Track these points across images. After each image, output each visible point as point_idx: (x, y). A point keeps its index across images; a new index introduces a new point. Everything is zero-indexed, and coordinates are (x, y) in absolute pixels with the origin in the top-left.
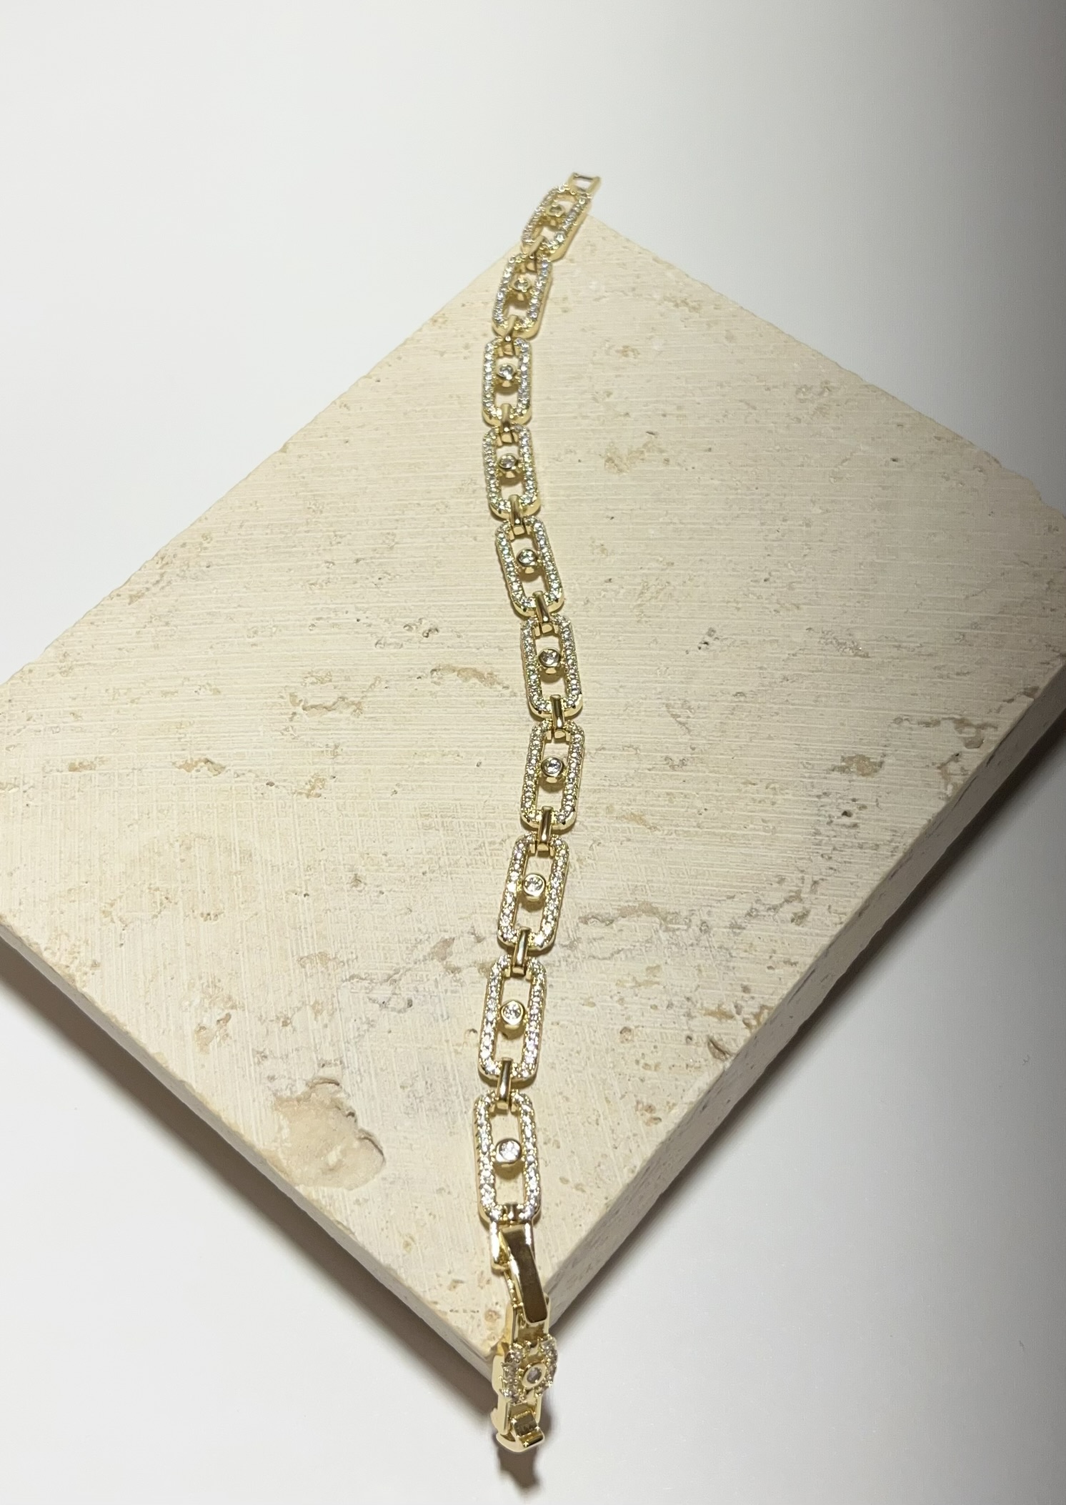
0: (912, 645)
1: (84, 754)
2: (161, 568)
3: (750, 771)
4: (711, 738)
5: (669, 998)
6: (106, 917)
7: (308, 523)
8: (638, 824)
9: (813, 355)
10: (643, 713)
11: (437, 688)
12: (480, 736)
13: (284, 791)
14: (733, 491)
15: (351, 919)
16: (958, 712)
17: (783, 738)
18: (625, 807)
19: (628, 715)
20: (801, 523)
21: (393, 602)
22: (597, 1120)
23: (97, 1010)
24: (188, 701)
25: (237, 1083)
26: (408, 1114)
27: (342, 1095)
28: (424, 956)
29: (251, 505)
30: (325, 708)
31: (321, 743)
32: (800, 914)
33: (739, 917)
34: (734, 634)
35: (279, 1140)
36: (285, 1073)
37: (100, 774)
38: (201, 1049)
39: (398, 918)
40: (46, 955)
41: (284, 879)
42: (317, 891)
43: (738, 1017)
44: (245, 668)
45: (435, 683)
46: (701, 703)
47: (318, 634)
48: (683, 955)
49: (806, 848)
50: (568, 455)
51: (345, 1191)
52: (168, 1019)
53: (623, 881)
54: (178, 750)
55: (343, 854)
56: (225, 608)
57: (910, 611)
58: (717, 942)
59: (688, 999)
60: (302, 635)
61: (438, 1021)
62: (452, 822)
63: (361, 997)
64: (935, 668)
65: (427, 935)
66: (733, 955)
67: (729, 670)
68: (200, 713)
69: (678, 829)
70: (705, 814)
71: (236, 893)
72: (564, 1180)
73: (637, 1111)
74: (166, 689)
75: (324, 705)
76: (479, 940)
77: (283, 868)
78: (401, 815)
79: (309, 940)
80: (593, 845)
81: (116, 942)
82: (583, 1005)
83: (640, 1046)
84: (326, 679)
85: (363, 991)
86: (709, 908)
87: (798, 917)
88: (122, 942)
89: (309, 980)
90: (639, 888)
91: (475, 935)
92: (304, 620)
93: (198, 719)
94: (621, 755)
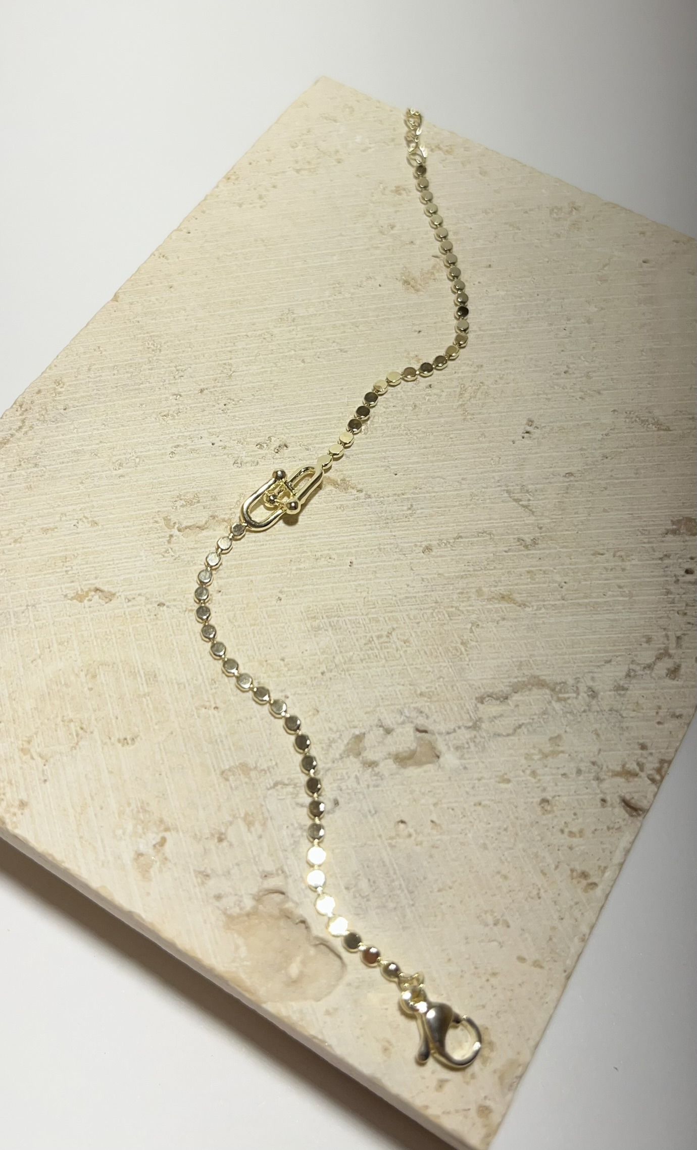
2: (21, 415)
3: (595, 543)
4: (554, 517)
5: (576, 765)
6: (25, 754)
7: (150, 362)
8: (509, 603)
9: (557, 182)
10: (488, 501)
12: (346, 538)
13: (176, 610)
14: (518, 299)
17: (617, 510)
18: (493, 589)
19: (475, 504)
20: (583, 320)
21: (242, 424)
22: (538, 894)
24: (68, 535)
25: (185, 906)
27: (289, 905)
28: (340, 755)
29: (95, 350)
30: (199, 527)
31: (201, 561)
32: (673, 669)
33: (620, 679)
34: (550, 422)
35: (238, 960)
36: (231, 890)
38: (144, 877)
41: (192, 695)
42: (225, 703)
43: (643, 774)
44: (117, 498)
46: (537, 486)
47: (178, 460)
48: (579, 722)
49: (663, 607)
50: (369, 282)
51: (314, 1003)
52: (105, 851)
53: (507, 658)
54: (68, 583)
56: (88, 445)
58: (606, 705)
59: (594, 763)
60: (164, 463)
61: (366, 817)
62: (338, 621)
63: (289, 803)
65: (338, 734)
66: (624, 715)
67: (554, 454)
68: (82, 546)
69: (545, 603)
70: (566, 586)
71: (148, 715)
72: (522, 959)
73: (572, 879)
74: (45, 526)
75: (197, 525)
76: (388, 731)
77: (189, 685)
78: (289, 621)
79: (228, 753)
80: (473, 628)
81: (40, 779)
82: (499, 782)
83: (562, 815)
84: (194, 501)
85: (290, 796)
86: (591, 674)
87: (672, 671)
88: (46, 778)
89: (235, 793)
90: (524, 663)
91: (383, 727)
92: (164, 448)
93: (81, 551)
94: (477, 541)
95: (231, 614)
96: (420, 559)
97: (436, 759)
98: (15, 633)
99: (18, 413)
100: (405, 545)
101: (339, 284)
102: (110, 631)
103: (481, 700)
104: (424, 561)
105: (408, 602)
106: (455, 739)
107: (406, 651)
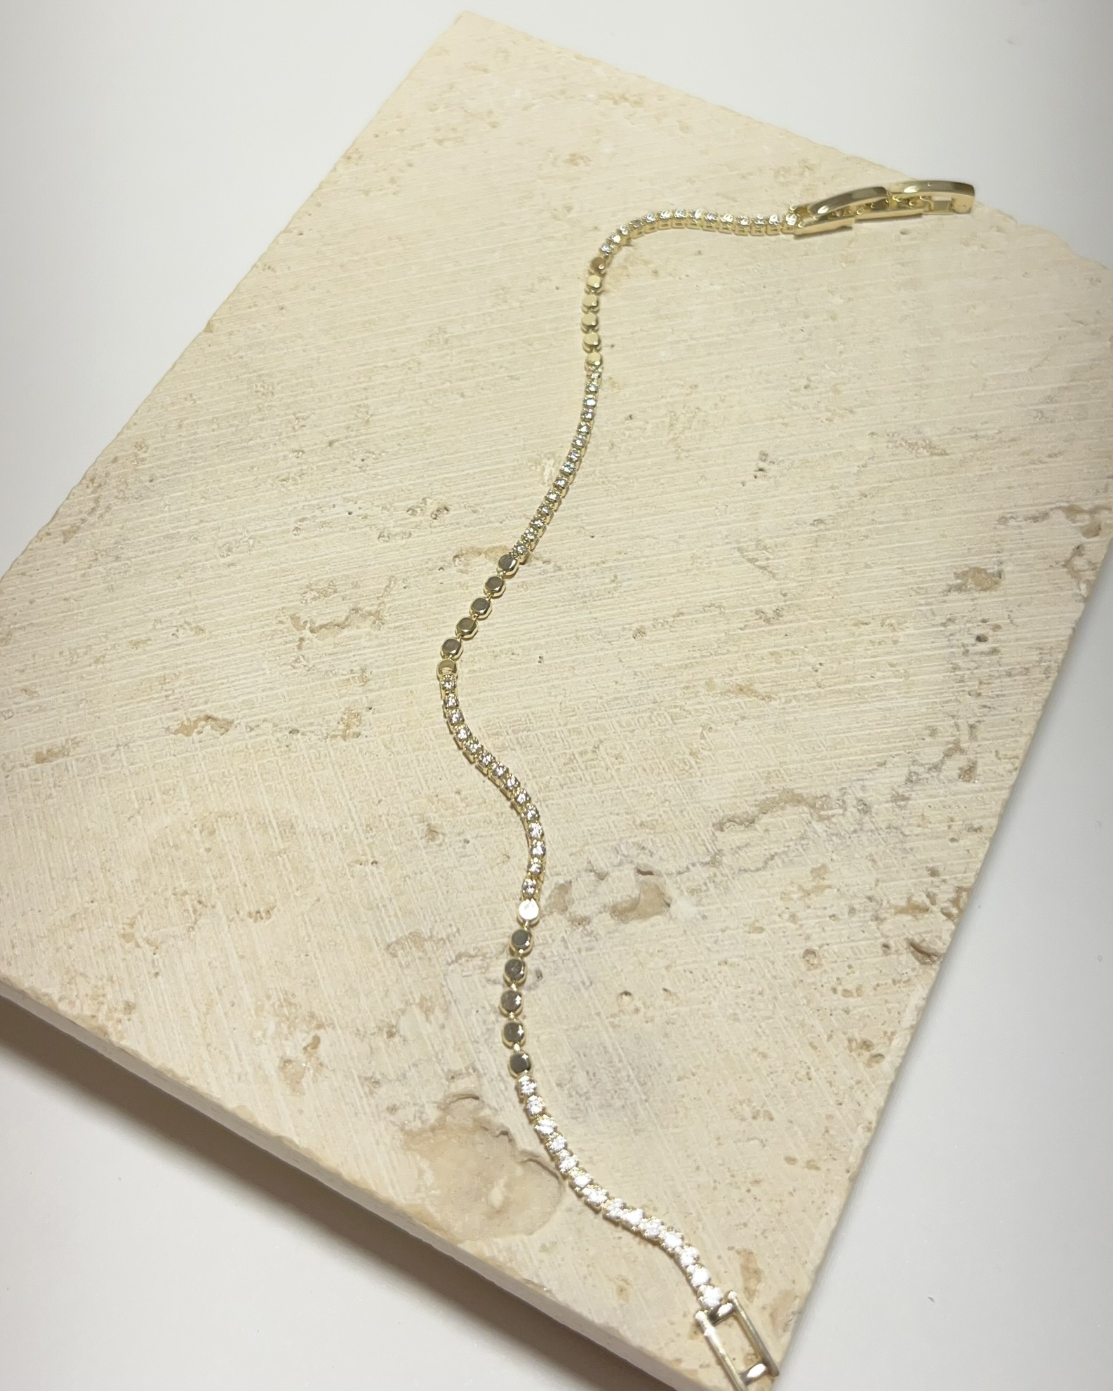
0: (990, 432)
1: (51, 738)
2: (92, 493)
3: (857, 609)
4: (801, 579)
5: (848, 903)
6: (128, 942)
7: (260, 410)
8: (749, 696)
9: (781, 135)
10: (714, 563)
11: (466, 577)
13: (314, 738)
14: (739, 295)
15: (438, 882)
16: (1064, 498)
17: (883, 564)
18: (727, 679)
19: (698, 569)
20: (824, 316)
21: (387, 484)
22: (808, 1074)
23: (146, 1066)
24: (166, 647)
25: (350, 1125)
26: (576, 1118)
27: (486, 1112)
29: (186, 399)
30: (338, 625)
31: (343, 669)
32: (967, 768)
33: (899, 786)
34: (790, 454)
35: (423, 1189)
36: (408, 1099)
37: (77, 760)
38: (294, 1090)
39: (496, 870)
40: (63, 1007)
41: (342, 848)
42: (385, 855)
43: (934, 908)
44: (227, 594)
45: (461, 571)
46: (777, 540)
47: (306, 538)
48: (849, 846)
49: (949, 688)
50: (543, 284)
51: (525, 1238)
52: (240, 1060)
53: (751, 769)
54: (169, 711)
55: (407, 803)
56: (185, 527)
57: (975, 394)
58: (883, 821)
59: (870, 899)
60: (286, 543)
61: (579, 990)
62: (527, 737)
64: (1023, 454)
66: (907, 833)
67: (797, 496)
68: (185, 661)
69: (796, 693)
70: (821, 669)
71: (286, 879)
72: (791, 1160)
73: (851, 1051)
74: (134, 638)
75: (336, 622)
76: (602, 877)
77: (337, 834)
79: (393, 919)
80: (704, 733)
81: (149, 973)
82: (749, 933)
83: (833, 970)
84: (330, 590)
85: (477, 971)
86: (861, 782)
87: (966, 771)
88: (157, 971)
89: (406, 972)
90: (773, 774)
91: (595, 871)
92: (285, 523)
93: (184, 667)
94: (704, 617)
95: (387, 737)
96: (630, 646)
97: (665, 909)
98: (104, 782)
99: (89, 491)
100: (610, 629)
101: (503, 289)
102: (229, 771)
103: (720, 826)
104: (636, 649)
105: (618, 704)
106: (688, 879)
107: (619, 769)
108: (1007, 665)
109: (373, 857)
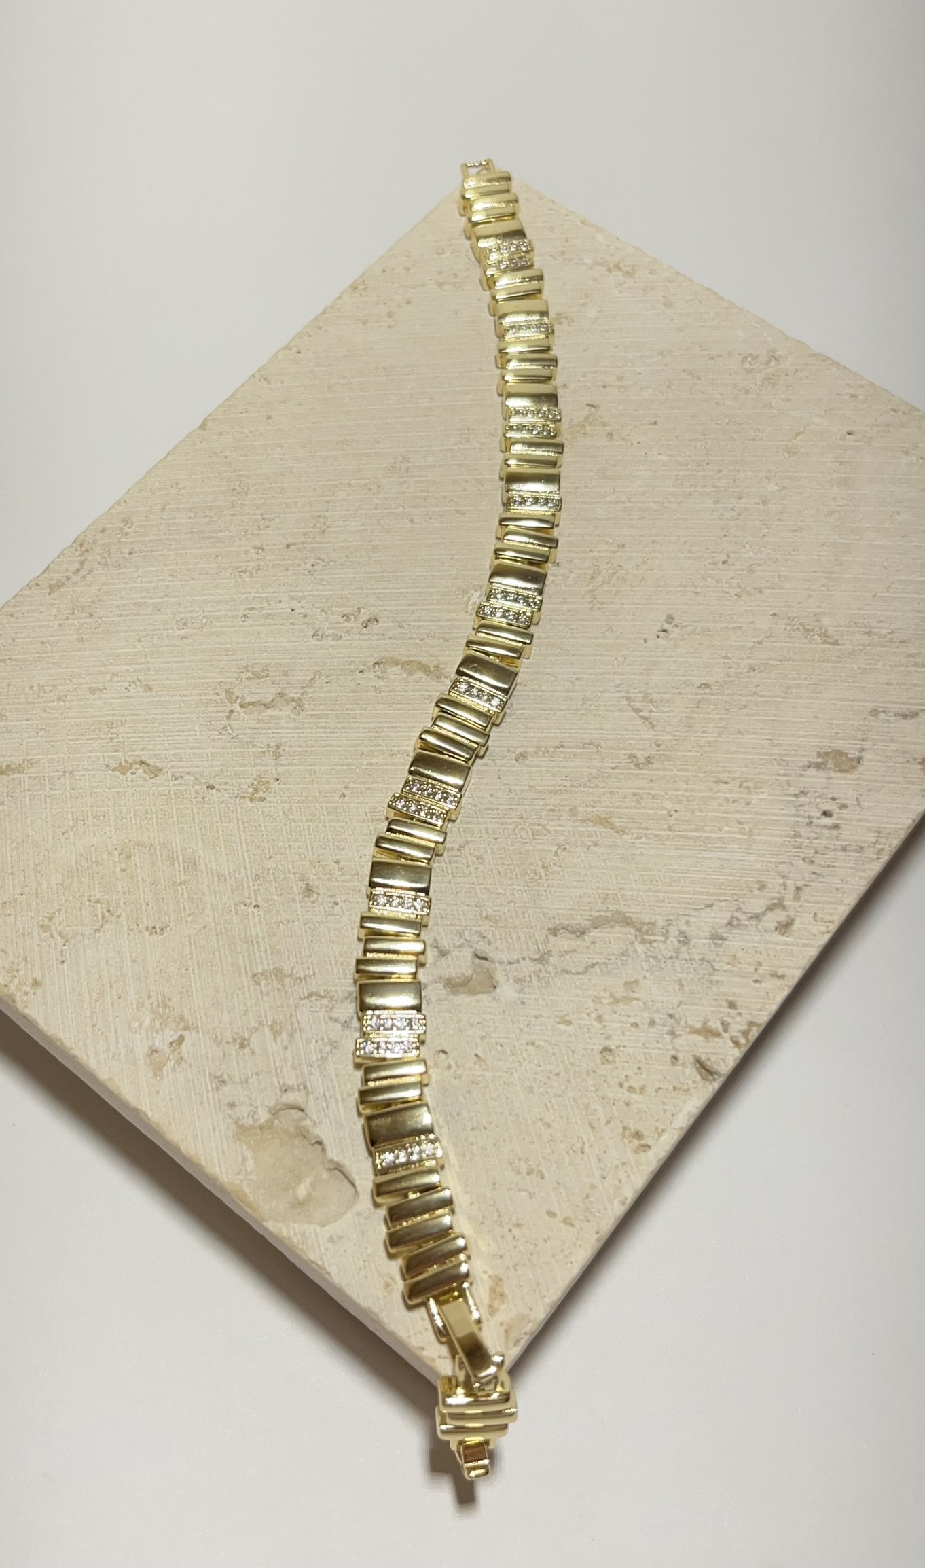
0: (884, 631)
1: (11, 756)
2: (80, 556)
3: (721, 769)
4: (677, 734)
5: (650, 1016)
6: (44, 932)
7: (233, 506)
8: (605, 828)
9: (757, 323)
10: (602, 707)
11: (381, 683)
13: (226, 795)
14: (683, 467)
15: (306, 932)
17: (754, 733)
18: (589, 809)
19: (587, 710)
20: (757, 500)
21: (328, 590)
22: (582, 1148)
23: (40, 1031)
24: (118, 698)
25: (195, 1110)
27: (308, 1123)
29: (172, 487)
30: (264, 704)
31: (261, 742)
32: (784, 923)
33: (720, 927)
34: (694, 621)
35: (244, 1173)
36: (246, 1098)
37: (29, 778)
38: (155, 1074)
41: (232, 889)
42: (267, 902)
43: (725, 1035)
44: (176, 662)
45: (378, 677)
46: (664, 696)
47: (251, 626)
48: (662, 969)
49: (786, 851)
51: (318, 1228)
52: (117, 1042)
53: (592, 889)
54: (111, 752)
55: (293, 862)
56: (151, 598)
57: (878, 594)
58: (698, 954)
59: (671, 1016)
60: (234, 627)
63: (321, 1016)
64: (909, 656)
66: (716, 968)
67: (691, 660)
68: (131, 712)
69: (648, 832)
70: (675, 815)
71: (181, 905)
72: (551, 1214)
73: (624, 1137)
74: (93, 685)
75: (263, 702)
76: (444, 953)
77: (230, 877)
78: (351, 820)
79: (263, 954)
80: (559, 851)
81: (57, 959)
82: (559, 1023)
83: (623, 1067)
84: (263, 674)
85: (323, 1010)
86: (687, 918)
87: (783, 925)
88: (64, 959)
89: (264, 998)
90: (611, 897)
91: (438, 948)
92: (235, 610)
93: (129, 717)
94: (582, 752)
95: (287, 806)
96: (510, 766)
97: (490, 989)
98: (48, 800)
99: (77, 553)
101: (468, 429)
102: (151, 809)
105: (488, 814)
106: (516, 970)
107: (477, 868)
108: (844, 841)
109: (256, 901)
